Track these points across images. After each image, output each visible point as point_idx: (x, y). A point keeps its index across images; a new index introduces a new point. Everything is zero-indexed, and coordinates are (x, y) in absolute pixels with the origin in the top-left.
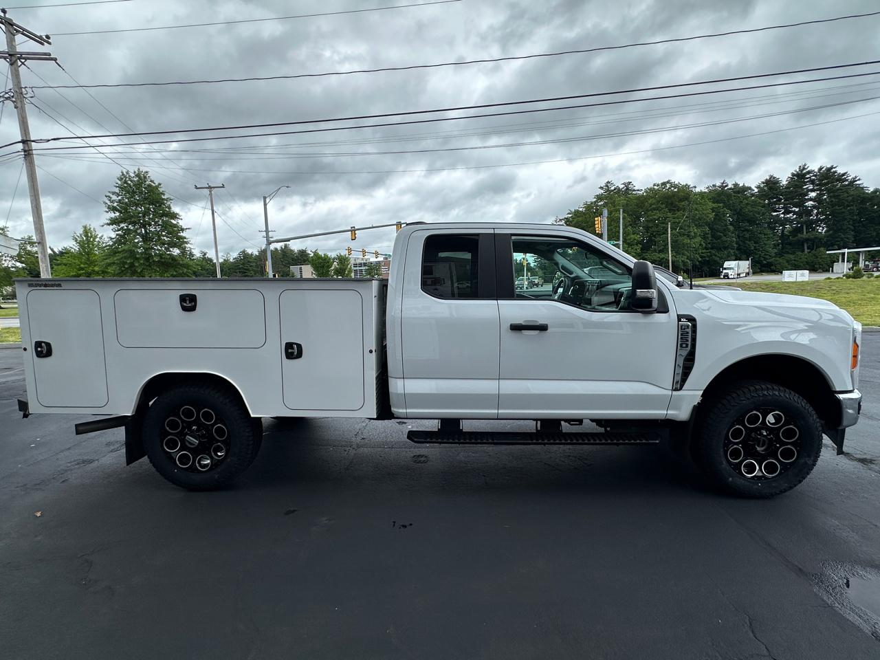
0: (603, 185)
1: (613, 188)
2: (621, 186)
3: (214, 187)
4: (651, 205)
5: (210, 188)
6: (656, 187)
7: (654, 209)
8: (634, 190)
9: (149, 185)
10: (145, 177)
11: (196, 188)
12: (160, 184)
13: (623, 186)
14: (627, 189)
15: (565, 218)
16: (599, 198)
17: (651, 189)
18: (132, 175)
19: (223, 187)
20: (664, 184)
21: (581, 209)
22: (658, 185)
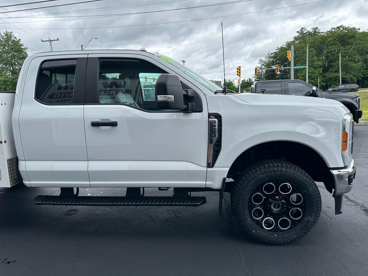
0: (299, 30)
1: (305, 32)
2: (311, 31)
3: (53, 41)
4: (330, 42)
5: (50, 41)
6: (333, 30)
7: (332, 44)
8: (320, 33)
9: (14, 41)
10: (11, 36)
11: (42, 41)
12: (20, 40)
13: (312, 30)
14: (315, 32)
15: (275, 52)
16: (296, 38)
17: (329, 32)
18: (3, 35)
19: (58, 40)
20: (338, 28)
21: (284, 46)
22: (335, 29)
